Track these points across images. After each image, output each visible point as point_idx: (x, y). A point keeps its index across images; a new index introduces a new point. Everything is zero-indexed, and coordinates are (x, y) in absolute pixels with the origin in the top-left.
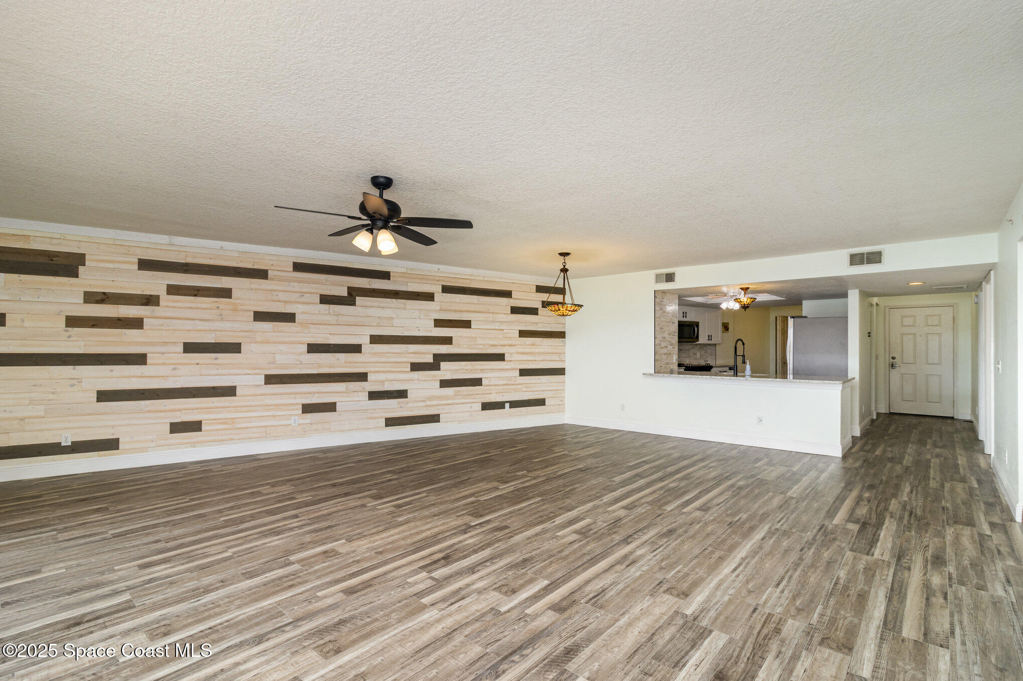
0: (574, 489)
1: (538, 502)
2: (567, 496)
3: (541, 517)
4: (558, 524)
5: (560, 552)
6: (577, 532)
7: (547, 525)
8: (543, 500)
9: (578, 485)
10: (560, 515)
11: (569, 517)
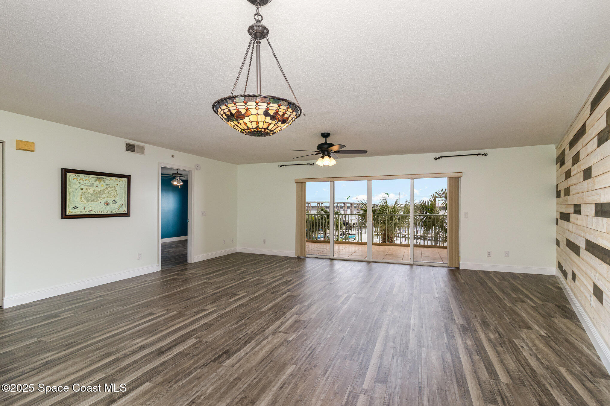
0: (237, 322)
1: (262, 307)
2: (244, 314)
3: (257, 299)
4: (247, 297)
5: (245, 288)
6: (238, 295)
7: (253, 296)
8: (260, 309)
9: (234, 327)
10: (246, 302)
11: (241, 301)
